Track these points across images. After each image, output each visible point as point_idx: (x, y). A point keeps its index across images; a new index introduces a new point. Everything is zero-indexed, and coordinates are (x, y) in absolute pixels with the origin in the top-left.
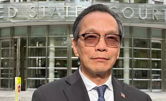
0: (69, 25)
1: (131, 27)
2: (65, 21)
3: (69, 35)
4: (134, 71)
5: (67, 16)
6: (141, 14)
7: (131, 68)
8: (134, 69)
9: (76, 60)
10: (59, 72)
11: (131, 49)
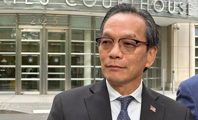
0: (18, 13)
1: (93, 17)
2: (13, 9)
3: (18, 25)
4: (96, 69)
5: (15, 3)
6: (104, 2)
7: (93, 65)
8: (96, 66)
9: (27, 55)
10: (6, 70)
11: (93, 43)
